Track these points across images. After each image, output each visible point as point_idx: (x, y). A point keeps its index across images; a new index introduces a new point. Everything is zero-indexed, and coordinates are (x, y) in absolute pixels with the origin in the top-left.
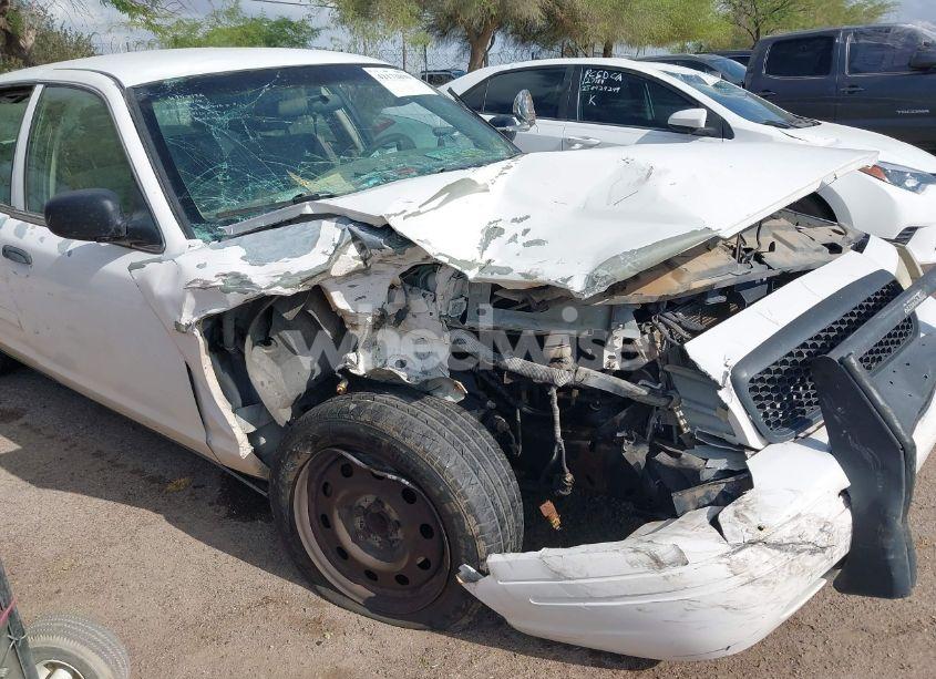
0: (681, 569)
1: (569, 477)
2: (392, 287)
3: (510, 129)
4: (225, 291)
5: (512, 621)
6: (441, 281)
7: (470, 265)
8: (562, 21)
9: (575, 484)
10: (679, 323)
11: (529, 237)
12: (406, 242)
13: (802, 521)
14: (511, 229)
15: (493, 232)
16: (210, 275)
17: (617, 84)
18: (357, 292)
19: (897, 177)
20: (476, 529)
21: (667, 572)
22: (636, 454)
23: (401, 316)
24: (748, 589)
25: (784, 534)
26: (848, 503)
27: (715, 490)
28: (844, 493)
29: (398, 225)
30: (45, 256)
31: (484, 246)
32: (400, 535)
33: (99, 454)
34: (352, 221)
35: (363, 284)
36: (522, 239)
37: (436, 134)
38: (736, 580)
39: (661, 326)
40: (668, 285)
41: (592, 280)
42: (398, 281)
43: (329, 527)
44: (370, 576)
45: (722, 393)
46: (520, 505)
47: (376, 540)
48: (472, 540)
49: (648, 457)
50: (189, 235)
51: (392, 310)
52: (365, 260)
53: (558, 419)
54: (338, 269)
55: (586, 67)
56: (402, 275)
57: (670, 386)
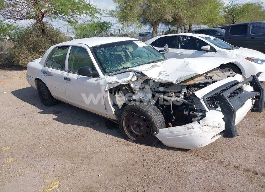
0: (193, 129)
1: (174, 118)
2: (142, 83)
3: (163, 53)
4: (114, 84)
5: (163, 142)
6: (151, 82)
7: (156, 79)
8: (177, 19)
9: (175, 119)
10: (195, 90)
11: (167, 74)
12: (145, 75)
13: (215, 122)
14: (163, 73)
15: (160, 74)
16: (111, 81)
17: (189, 40)
18: (135, 84)
19: (256, 61)
20: (157, 125)
21: (190, 130)
22: (186, 113)
23: (143, 89)
24: (204, 133)
25: (211, 124)
26: (224, 121)
27: (200, 118)
28: (223, 118)
29: (144, 72)
30: (74, 79)
31: (159, 76)
32: (143, 128)
33: (79, 119)
34: (135, 72)
35: (136, 83)
36: (165, 75)
37: (147, 54)
38: (202, 132)
39: (191, 90)
40: (192, 82)
41: (177, 81)
42: (143, 82)
43: (129, 127)
44: (137, 136)
45: (201, 101)
46: (165, 123)
47: (138, 130)
48: (156, 127)
49: (188, 113)
50: (104, 75)
51: (141, 88)
52: (137, 79)
53: (172, 107)
54: (133, 80)
55: (182, 36)
56: (143, 81)
57: (192, 101)
